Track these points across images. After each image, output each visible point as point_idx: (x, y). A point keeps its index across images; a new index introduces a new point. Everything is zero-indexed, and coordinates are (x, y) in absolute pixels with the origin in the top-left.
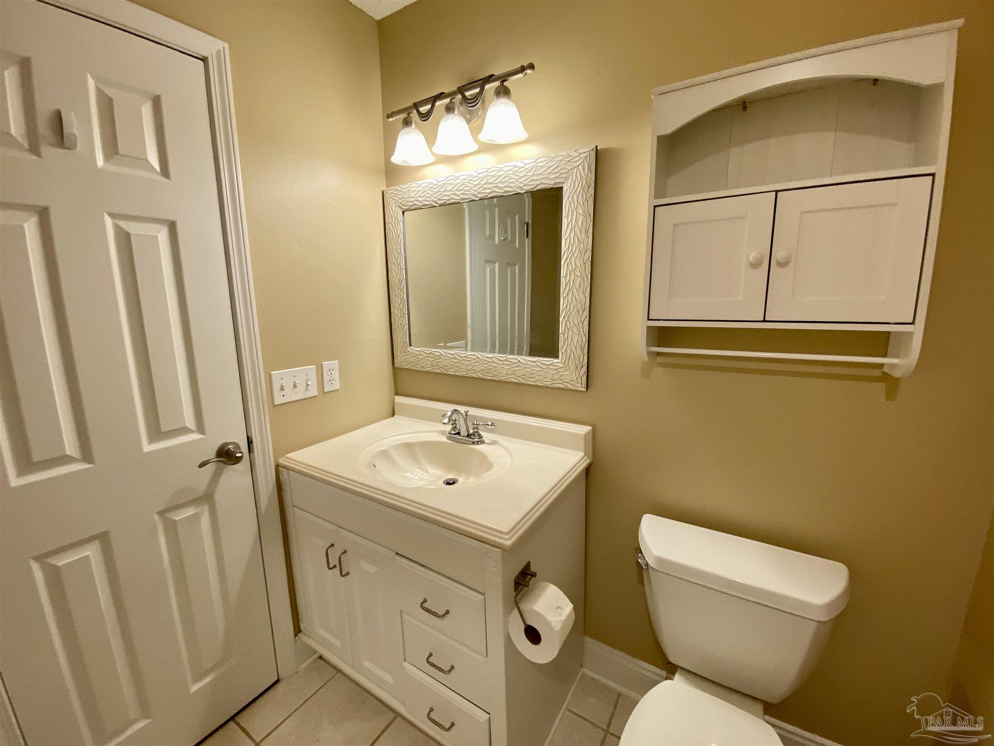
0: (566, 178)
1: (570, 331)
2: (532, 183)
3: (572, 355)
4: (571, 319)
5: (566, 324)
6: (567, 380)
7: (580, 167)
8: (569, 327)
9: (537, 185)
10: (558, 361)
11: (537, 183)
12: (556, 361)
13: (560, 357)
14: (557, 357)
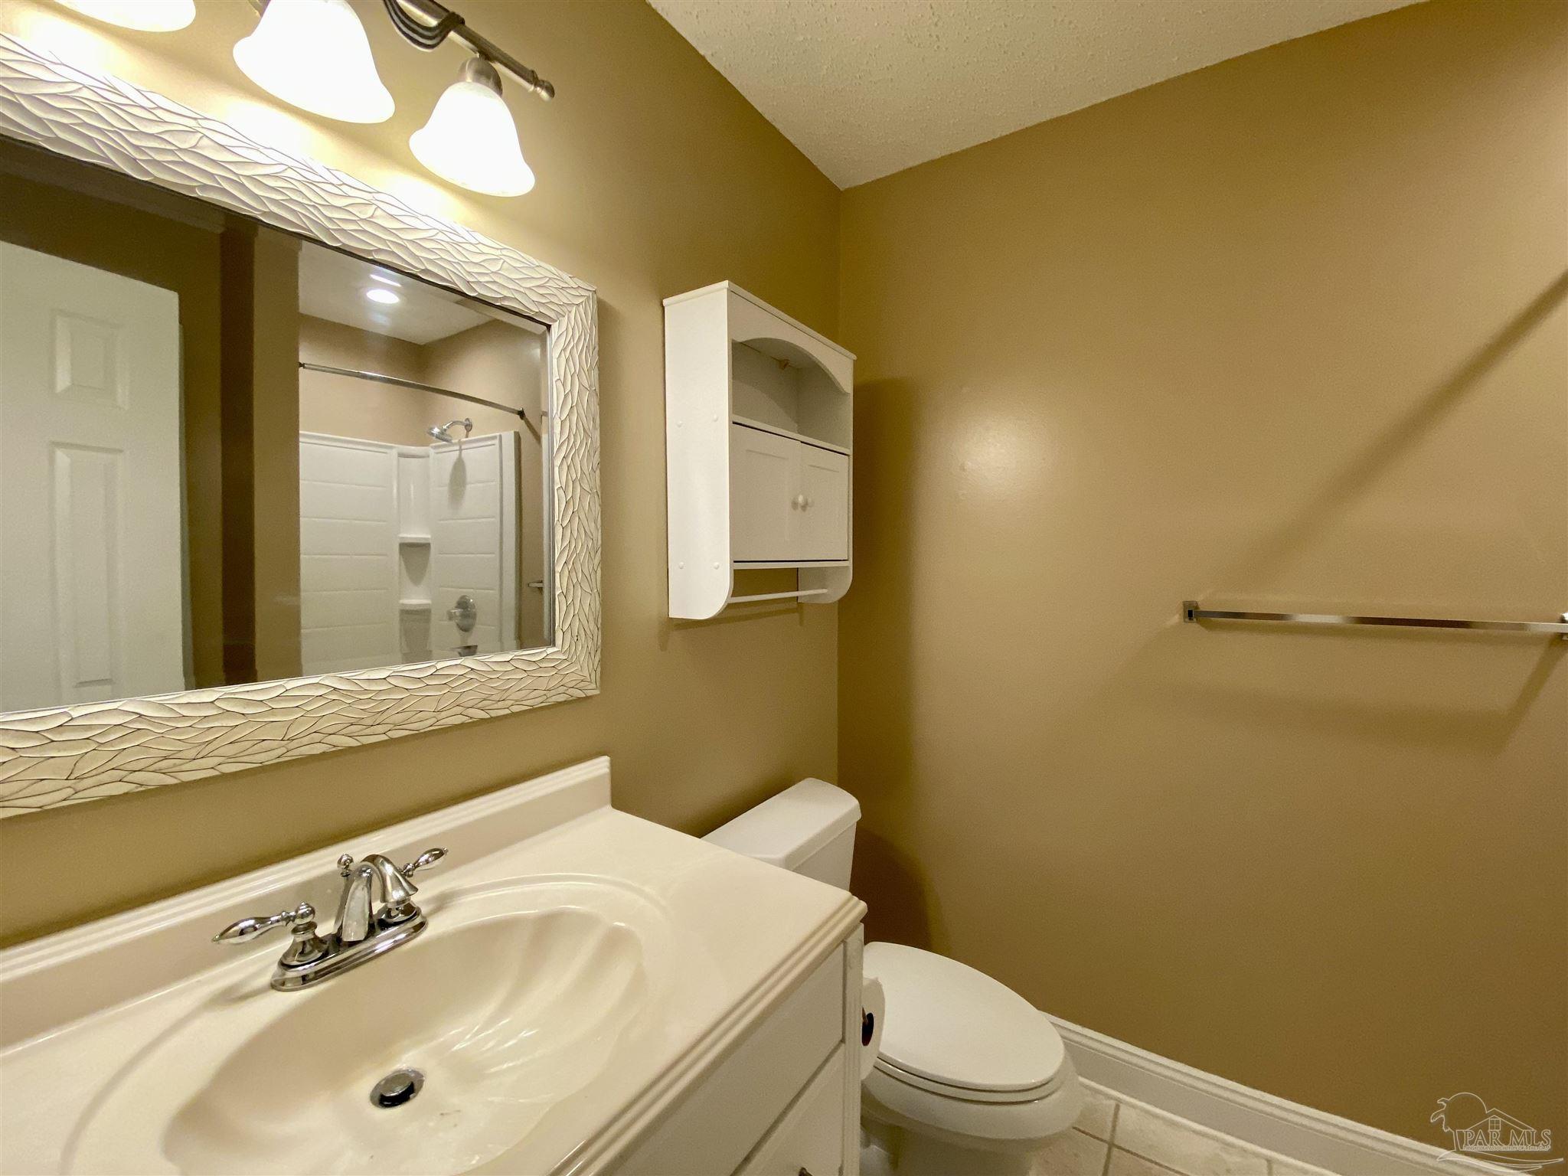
0: (560, 315)
1: (577, 590)
2: (494, 287)
3: (582, 632)
4: (578, 566)
5: (569, 577)
6: (574, 683)
7: (581, 308)
8: (575, 581)
9: (505, 298)
10: (555, 649)
11: (506, 293)
12: (550, 650)
13: (559, 641)
14: (552, 643)
